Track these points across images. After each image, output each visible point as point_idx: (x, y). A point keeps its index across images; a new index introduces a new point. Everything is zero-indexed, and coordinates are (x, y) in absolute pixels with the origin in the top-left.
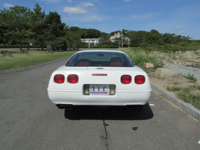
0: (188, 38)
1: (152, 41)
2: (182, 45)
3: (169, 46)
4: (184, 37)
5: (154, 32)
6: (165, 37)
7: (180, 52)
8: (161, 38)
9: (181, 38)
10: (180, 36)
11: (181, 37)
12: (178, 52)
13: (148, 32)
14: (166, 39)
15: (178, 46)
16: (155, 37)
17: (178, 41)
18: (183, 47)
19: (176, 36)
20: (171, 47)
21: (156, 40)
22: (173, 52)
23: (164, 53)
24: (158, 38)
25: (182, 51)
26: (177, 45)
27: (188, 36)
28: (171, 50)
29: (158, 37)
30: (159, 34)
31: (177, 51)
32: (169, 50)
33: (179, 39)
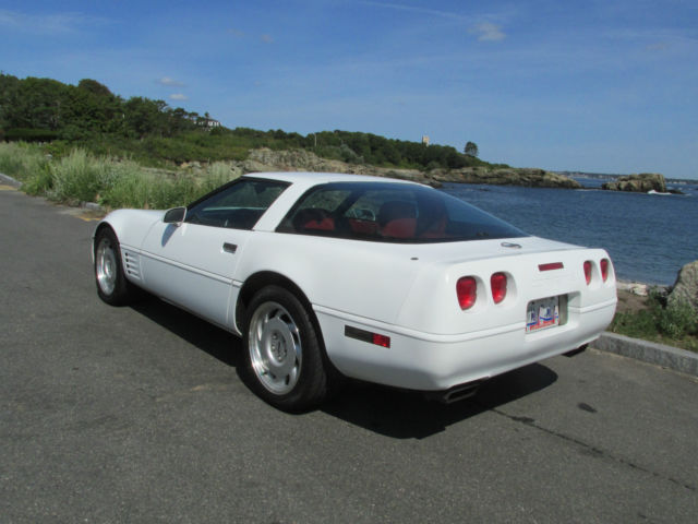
0: (208, 120)
1: (87, 120)
2: (197, 142)
3: (160, 144)
4: (194, 114)
5: (91, 90)
6: (134, 109)
7: (197, 164)
8: (120, 111)
9: (186, 117)
10: (182, 110)
11: (186, 114)
12: (190, 164)
13: (72, 87)
14: (137, 116)
15: (185, 143)
16: (99, 107)
17: (175, 127)
18: (203, 150)
19: (170, 111)
20: (165, 147)
21: (103, 120)
22: (174, 165)
24: (109, 114)
25: (202, 162)
26: (182, 141)
27: (207, 114)
28: (166, 158)
29: (108, 107)
30: (112, 99)
31: (187, 161)
32: (159, 158)
33: (178, 123)
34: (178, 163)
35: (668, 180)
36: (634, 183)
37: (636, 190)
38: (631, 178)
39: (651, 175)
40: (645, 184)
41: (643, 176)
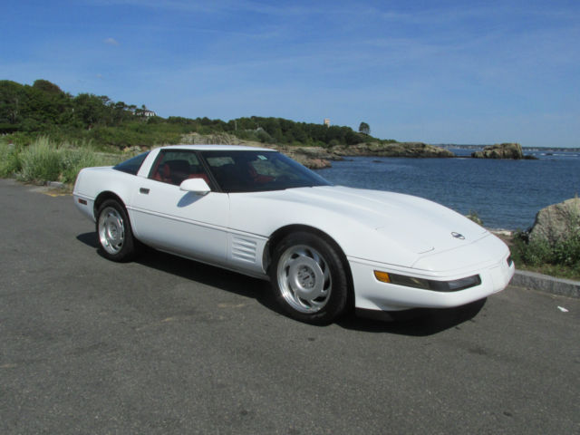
0: (144, 111)
1: (42, 114)
2: (137, 130)
3: (105, 132)
4: (133, 107)
5: (44, 89)
6: (82, 104)
7: (138, 148)
8: (70, 106)
9: (127, 109)
10: (123, 104)
11: (126, 106)
12: (132, 148)
13: (27, 87)
14: (85, 110)
15: (127, 131)
16: (52, 103)
17: (117, 118)
18: (142, 136)
19: (113, 104)
20: (110, 134)
21: (55, 113)
22: (118, 150)
24: (61, 109)
25: (141, 146)
26: (124, 130)
27: (144, 106)
28: (111, 144)
29: (60, 102)
30: (63, 95)
31: (129, 146)
32: (105, 144)
33: (120, 114)
34: (122, 148)
35: (524, 148)
36: (497, 151)
37: (499, 157)
38: (495, 147)
39: (510, 144)
40: (506, 152)
41: (504, 145)
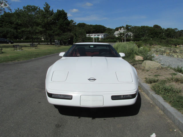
1: (154, 35)
3: (171, 40)
5: (156, 27)
6: (167, 31)
7: (182, 46)
8: (163, 32)
12: (179, 46)
13: (151, 27)
14: (168, 33)
15: (180, 40)
16: (158, 32)
19: (179, 31)
20: (172, 41)
21: (158, 35)
22: (175, 46)
23: (165, 47)
24: (160, 33)
26: (179, 39)
28: (172, 44)
29: (160, 31)
30: (161, 29)
31: (179, 45)
32: (170, 44)
34: (176, 46)
